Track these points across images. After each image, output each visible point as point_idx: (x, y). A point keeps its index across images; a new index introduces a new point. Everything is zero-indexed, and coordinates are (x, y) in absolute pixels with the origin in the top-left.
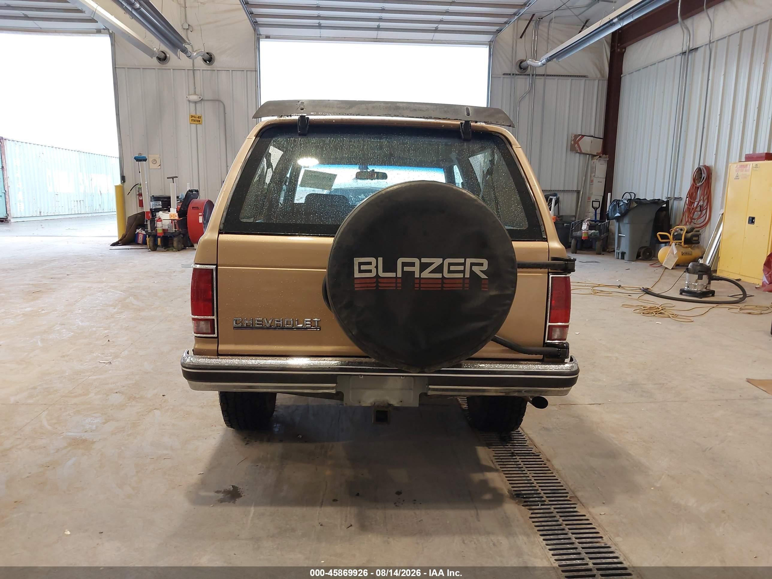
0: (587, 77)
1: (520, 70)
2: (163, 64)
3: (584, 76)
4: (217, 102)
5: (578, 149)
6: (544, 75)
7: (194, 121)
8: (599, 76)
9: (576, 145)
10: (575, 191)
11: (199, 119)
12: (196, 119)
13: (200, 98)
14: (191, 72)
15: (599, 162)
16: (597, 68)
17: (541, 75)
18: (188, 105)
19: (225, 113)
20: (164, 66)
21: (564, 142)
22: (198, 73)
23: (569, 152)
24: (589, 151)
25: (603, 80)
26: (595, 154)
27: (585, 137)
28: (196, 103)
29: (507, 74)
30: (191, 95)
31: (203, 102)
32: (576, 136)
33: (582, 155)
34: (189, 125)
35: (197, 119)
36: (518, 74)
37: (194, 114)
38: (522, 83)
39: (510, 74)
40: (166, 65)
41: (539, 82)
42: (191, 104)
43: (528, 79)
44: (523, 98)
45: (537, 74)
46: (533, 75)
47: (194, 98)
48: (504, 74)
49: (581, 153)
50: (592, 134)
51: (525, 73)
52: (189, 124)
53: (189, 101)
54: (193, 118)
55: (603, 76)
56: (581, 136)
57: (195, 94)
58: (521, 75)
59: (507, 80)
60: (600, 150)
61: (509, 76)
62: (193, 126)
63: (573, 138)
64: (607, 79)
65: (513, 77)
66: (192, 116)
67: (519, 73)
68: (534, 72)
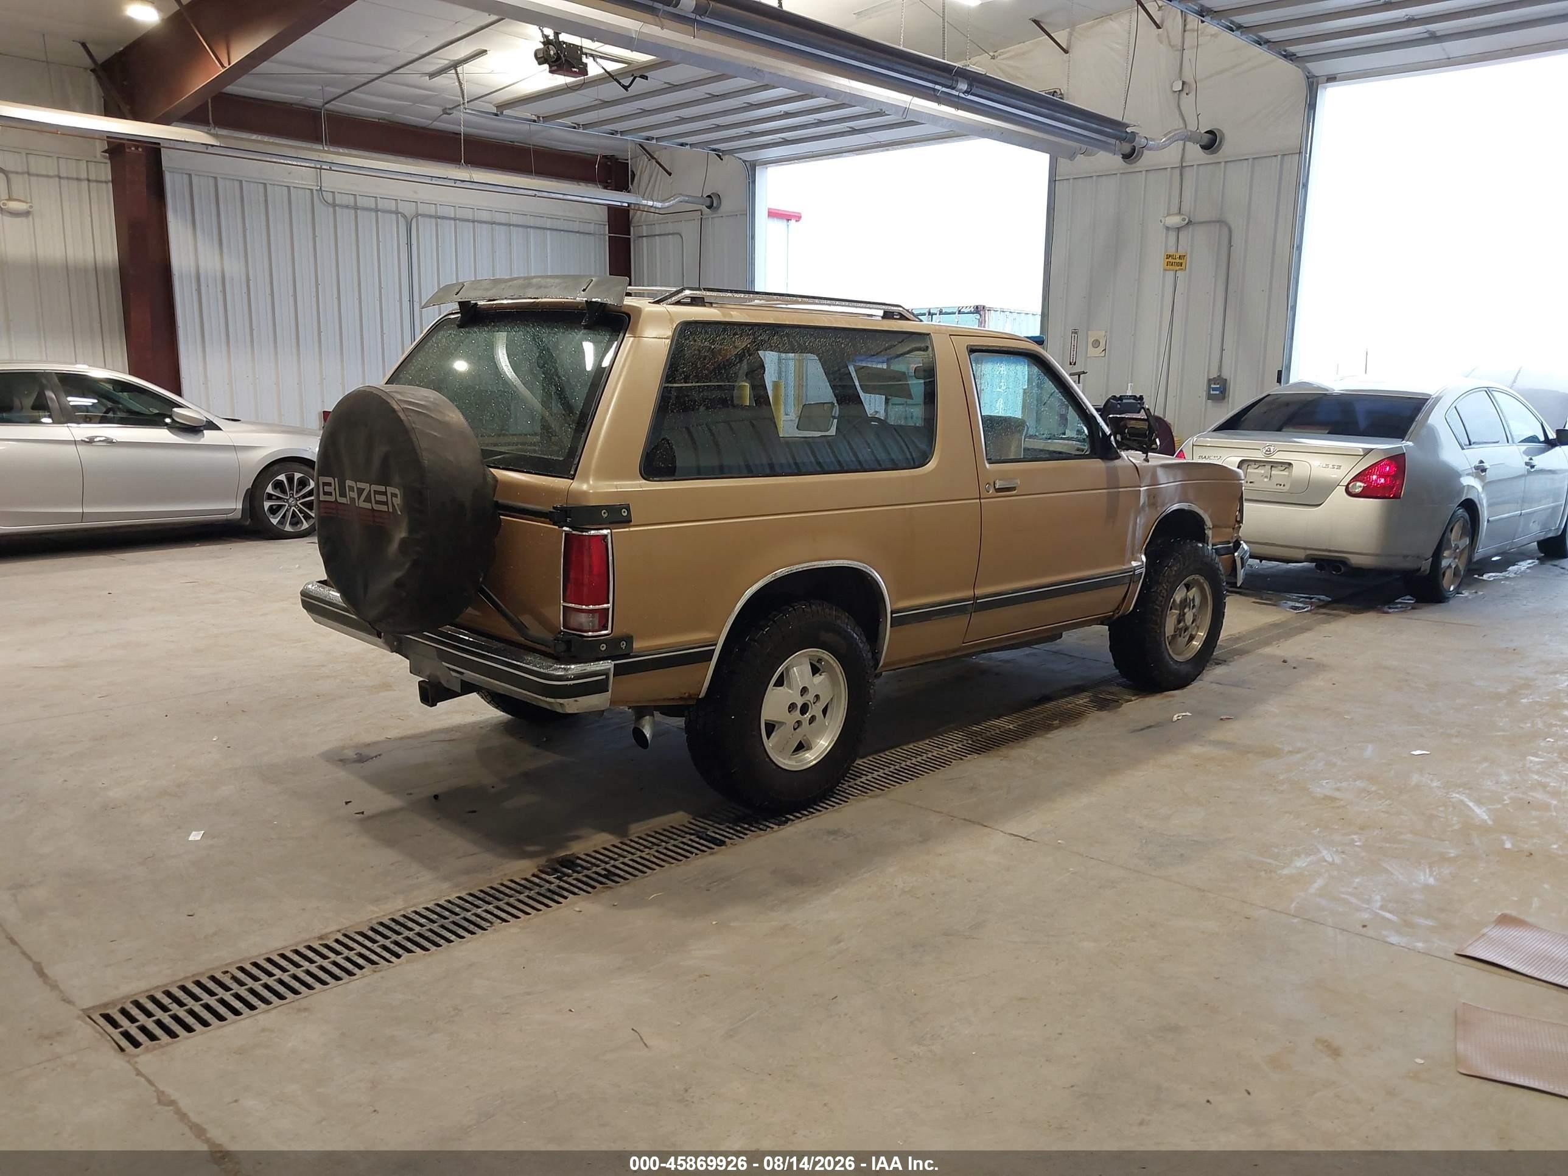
2: (1131, 164)
4: (1218, 225)
7: (1172, 265)
11: (1181, 261)
12: (1174, 261)
13: (1184, 220)
14: (1177, 171)
18: (1164, 235)
19: (1230, 246)
20: (1132, 168)
22: (1188, 173)
28: (1179, 229)
30: (1173, 214)
31: (1191, 228)
34: (1162, 272)
35: (1178, 261)
37: (1172, 251)
40: (1138, 164)
42: (1170, 232)
47: (1175, 220)
52: (1162, 270)
53: (1168, 228)
54: (1170, 260)
57: (1180, 213)
62: (1170, 275)
66: (1168, 256)
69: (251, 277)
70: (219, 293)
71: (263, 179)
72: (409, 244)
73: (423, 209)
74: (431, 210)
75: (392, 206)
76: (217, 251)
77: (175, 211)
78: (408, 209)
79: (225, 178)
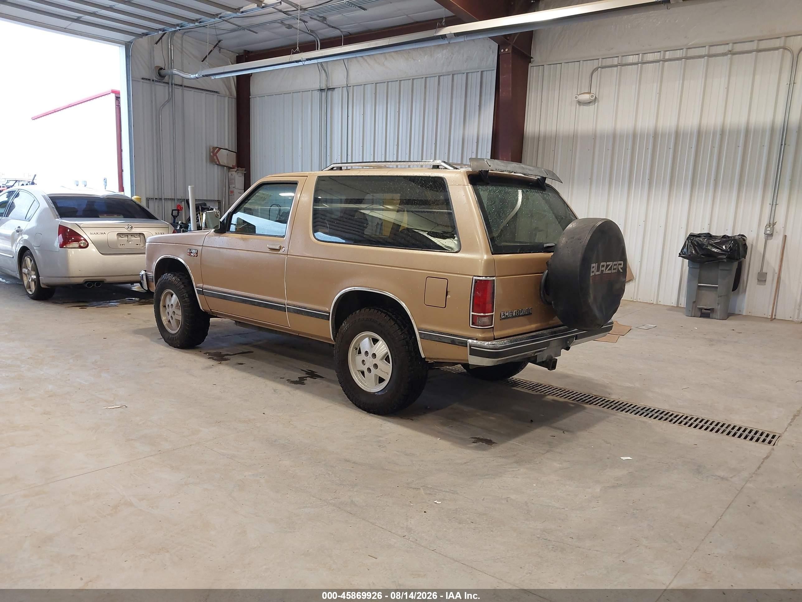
0: (219, 93)
1: (159, 78)
3: (216, 92)
5: (216, 160)
6: (181, 86)
8: (228, 93)
9: (215, 157)
10: (217, 200)
15: (237, 174)
16: (226, 86)
17: (179, 85)
21: (204, 154)
23: (208, 164)
24: (226, 163)
25: (231, 98)
26: (231, 166)
27: (222, 150)
29: (146, 79)
32: (214, 148)
33: (220, 167)
36: (157, 81)
38: (161, 90)
39: (149, 80)
41: (178, 91)
43: (167, 87)
44: (164, 105)
45: (175, 83)
46: (172, 84)
48: (143, 79)
49: (219, 165)
50: (227, 147)
51: (163, 81)
55: (231, 93)
56: (218, 149)
58: (160, 82)
59: (147, 85)
60: (234, 163)
61: (148, 82)
63: (212, 150)
64: (236, 97)
65: (153, 82)
67: (156, 79)
68: (173, 81)
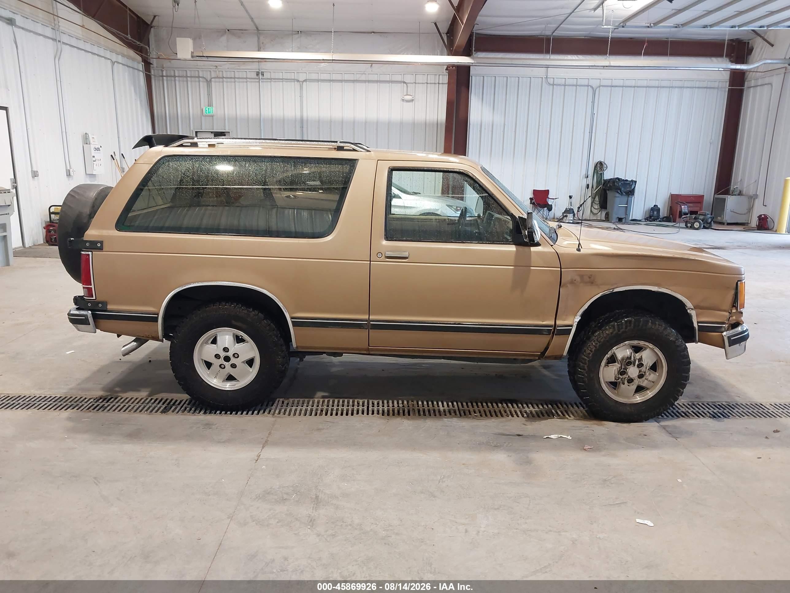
69: (506, 123)
70: (490, 132)
71: (517, 75)
72: (593, 102)
73: (604, 83)
74: (609, 83)
75: (585, 82)
76: (492, 111)
77: (475, 94)
78: (595, 83)
79: (500, 77)
